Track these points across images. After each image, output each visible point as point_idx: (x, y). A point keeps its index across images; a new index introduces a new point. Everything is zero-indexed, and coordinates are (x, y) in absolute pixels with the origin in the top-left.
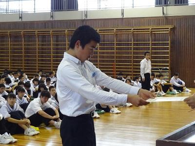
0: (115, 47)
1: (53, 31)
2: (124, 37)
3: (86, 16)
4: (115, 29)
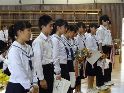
1: (21, 12)
2: (68, 16)
4: (63, 11)
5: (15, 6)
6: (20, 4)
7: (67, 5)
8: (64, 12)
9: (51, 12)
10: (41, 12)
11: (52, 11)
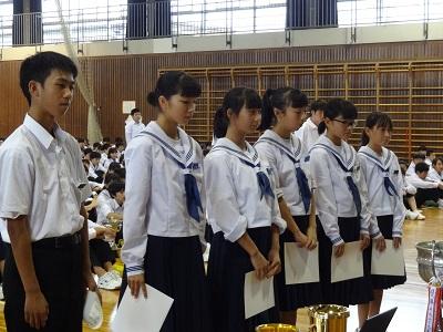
0: (410, 96)
1: (290, 68)
2: (428, 77)
3: (354, 37)
4: (410, 62)
5: (275, 53)
6: (287, 45)
7: (425, 42)
8: (413, 64)
9: (377, 67)
10: (345, 68)
11: (377, 64)
